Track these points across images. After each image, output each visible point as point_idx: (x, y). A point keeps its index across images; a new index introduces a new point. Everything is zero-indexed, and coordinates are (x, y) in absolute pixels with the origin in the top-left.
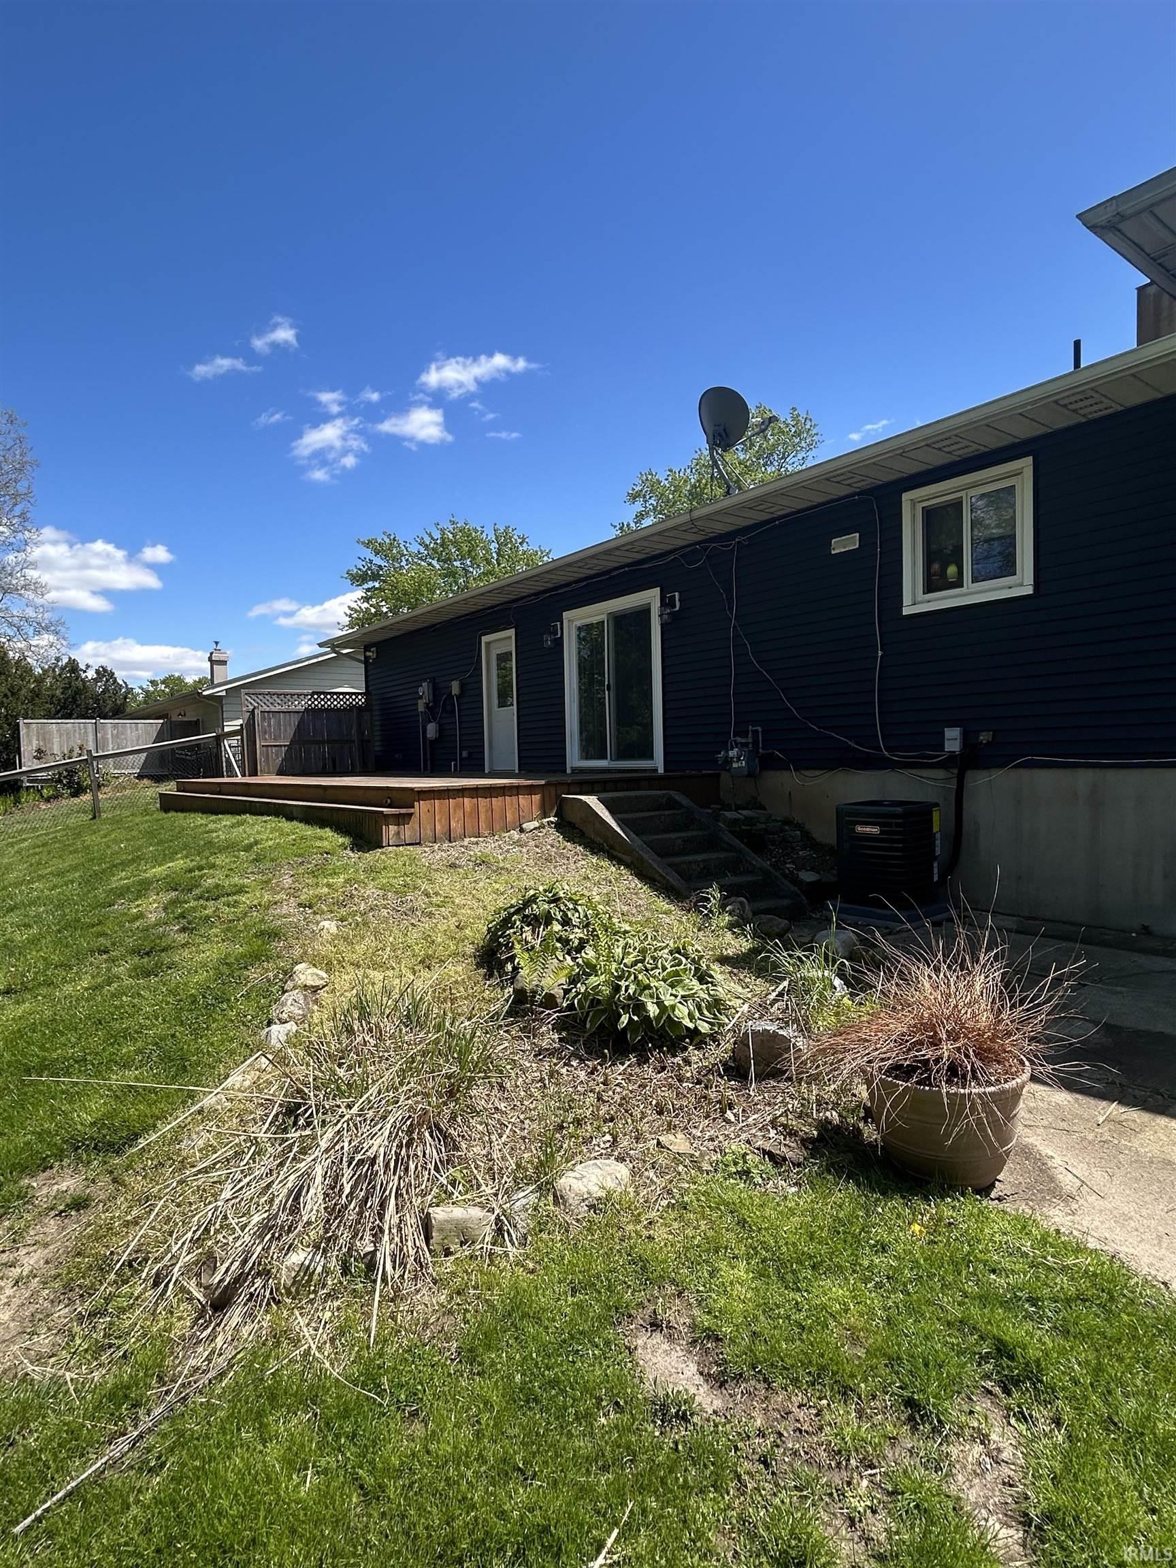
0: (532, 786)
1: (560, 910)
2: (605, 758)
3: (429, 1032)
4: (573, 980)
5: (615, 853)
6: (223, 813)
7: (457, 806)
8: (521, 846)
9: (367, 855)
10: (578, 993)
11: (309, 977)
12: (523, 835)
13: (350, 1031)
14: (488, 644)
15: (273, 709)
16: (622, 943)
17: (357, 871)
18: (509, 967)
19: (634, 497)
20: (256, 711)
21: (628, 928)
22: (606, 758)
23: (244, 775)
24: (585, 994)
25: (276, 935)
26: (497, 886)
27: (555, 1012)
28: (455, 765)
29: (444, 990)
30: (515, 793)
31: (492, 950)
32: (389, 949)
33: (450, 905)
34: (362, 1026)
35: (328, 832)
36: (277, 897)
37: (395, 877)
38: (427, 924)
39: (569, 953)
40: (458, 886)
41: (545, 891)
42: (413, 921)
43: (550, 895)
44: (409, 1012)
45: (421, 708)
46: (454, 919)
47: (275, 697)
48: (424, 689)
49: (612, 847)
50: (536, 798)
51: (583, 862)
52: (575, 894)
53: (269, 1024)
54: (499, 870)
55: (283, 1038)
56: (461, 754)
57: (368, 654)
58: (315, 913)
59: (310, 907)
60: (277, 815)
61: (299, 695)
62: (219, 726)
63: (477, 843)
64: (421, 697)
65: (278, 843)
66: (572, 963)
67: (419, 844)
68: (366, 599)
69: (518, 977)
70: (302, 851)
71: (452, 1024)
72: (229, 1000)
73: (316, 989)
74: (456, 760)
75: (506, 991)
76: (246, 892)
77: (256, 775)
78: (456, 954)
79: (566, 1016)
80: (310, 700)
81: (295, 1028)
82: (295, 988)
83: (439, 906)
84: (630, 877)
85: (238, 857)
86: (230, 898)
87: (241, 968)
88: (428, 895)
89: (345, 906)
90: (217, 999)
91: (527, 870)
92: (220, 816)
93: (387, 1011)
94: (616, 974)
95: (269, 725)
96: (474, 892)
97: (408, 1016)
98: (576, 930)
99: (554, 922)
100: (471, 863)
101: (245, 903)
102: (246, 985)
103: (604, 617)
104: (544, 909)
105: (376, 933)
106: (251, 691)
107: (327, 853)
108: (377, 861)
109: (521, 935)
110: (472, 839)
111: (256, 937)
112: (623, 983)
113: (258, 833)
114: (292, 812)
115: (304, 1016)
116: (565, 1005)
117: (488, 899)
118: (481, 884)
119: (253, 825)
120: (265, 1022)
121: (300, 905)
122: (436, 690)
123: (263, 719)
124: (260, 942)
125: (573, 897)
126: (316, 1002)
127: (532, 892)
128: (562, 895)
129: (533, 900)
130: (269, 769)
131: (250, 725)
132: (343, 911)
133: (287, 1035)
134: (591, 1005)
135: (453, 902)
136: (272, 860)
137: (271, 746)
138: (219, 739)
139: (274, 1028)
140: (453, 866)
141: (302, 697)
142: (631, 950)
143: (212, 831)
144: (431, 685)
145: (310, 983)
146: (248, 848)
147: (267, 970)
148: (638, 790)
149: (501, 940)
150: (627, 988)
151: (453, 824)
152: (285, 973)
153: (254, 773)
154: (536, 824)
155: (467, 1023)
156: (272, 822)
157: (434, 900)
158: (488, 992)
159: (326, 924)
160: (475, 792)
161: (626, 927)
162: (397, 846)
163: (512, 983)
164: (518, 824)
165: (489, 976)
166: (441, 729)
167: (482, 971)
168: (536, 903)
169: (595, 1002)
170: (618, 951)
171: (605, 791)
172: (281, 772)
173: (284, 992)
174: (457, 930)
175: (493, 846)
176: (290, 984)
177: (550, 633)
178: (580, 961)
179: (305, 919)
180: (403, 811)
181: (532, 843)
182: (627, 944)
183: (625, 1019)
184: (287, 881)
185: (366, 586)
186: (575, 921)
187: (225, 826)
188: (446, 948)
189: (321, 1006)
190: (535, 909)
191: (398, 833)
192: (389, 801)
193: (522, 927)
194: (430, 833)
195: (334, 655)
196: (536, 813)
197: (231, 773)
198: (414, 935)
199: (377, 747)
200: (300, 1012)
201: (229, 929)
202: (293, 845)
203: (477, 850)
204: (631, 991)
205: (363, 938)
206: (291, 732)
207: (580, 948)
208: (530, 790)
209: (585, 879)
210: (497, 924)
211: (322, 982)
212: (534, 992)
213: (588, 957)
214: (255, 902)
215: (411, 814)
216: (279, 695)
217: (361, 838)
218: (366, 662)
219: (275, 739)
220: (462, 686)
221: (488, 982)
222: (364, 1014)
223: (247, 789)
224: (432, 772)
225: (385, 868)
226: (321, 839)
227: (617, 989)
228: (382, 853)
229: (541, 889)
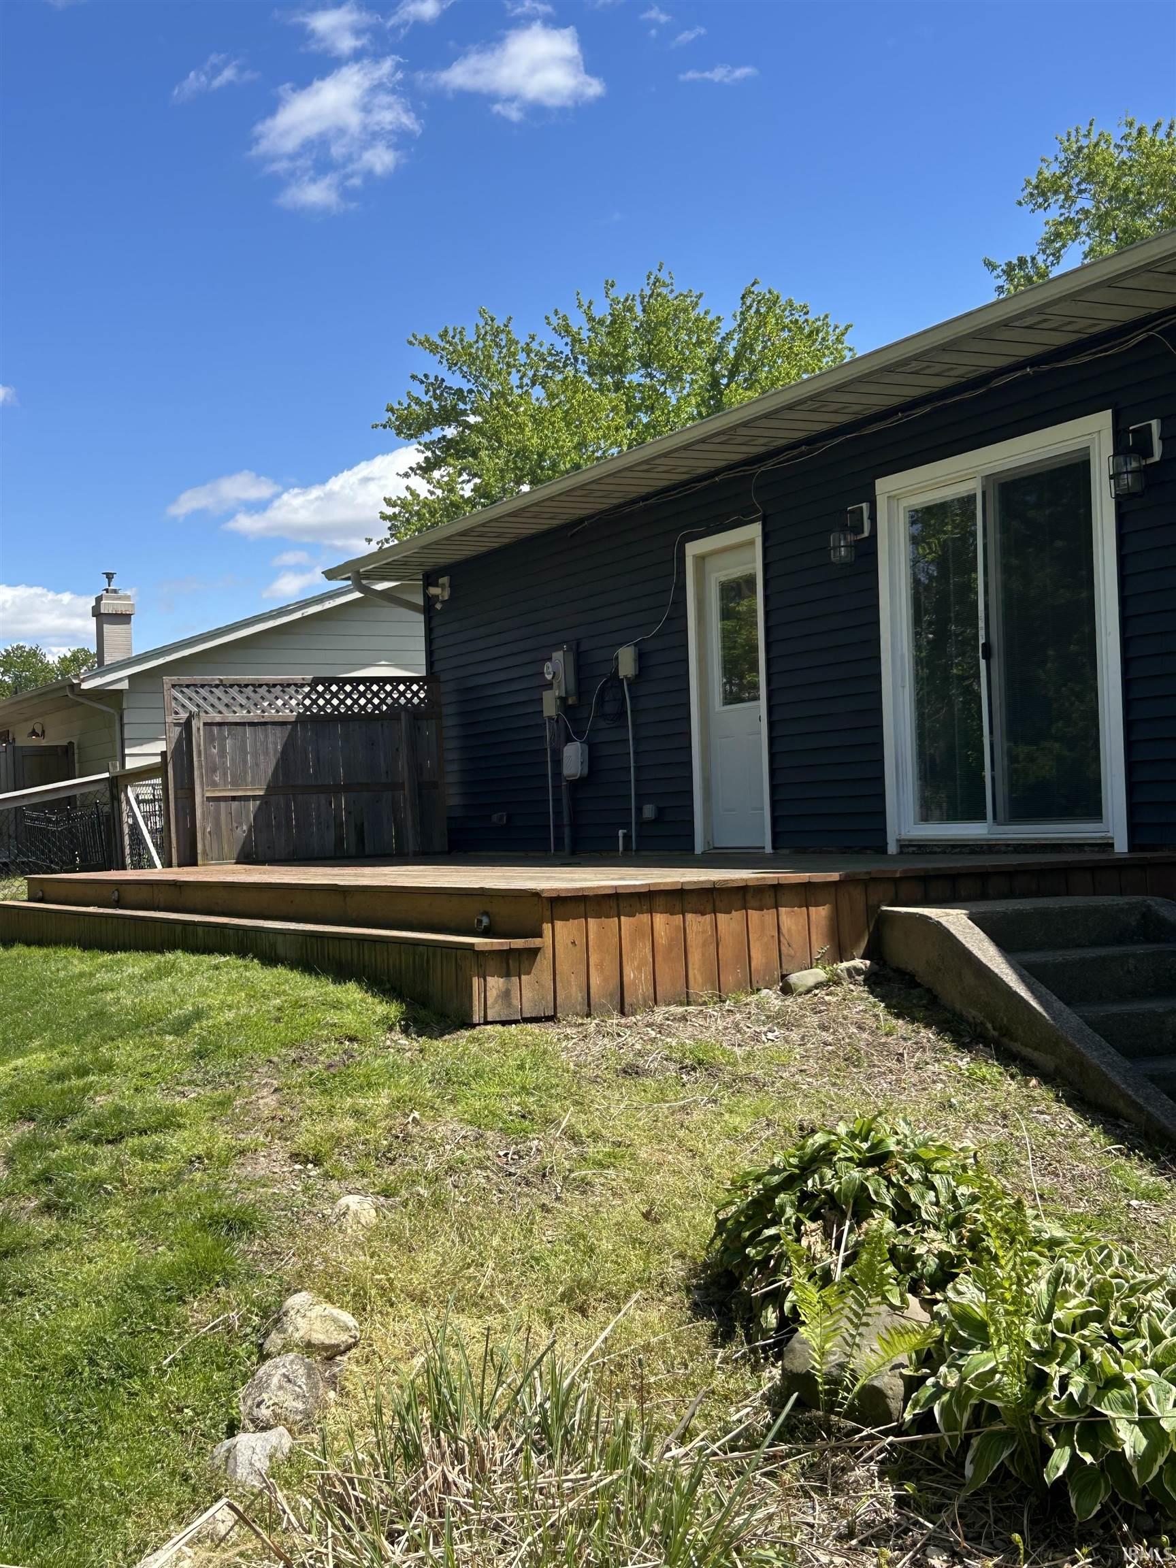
0: (808, 886)
1: (891, 1184)
2: (981, 817)
3: (591, 1468)
4: (929, 1359)
5: (1016, 1047)
6: (125, 948)
7: (637, 932)
8: (787, 1026)
9: (438, 1043)
10: (940, 1390)
11: (318, 1325)
12: (790, 1001)
13: (412, 1456)
14: (701, 559)
15: (231, 717)
16: (1046, 1270)
17: (416, 1080)
18: (771, 1317)
19: (1043, 192)
20: (194, 723)
21: (1059, 1233)
22: (985, 818)
23: (168, 864)
24: (960, 1393)
25: (244, 1224)
26: (736, 1120)
27: (886, 1433)
28: (627, 837)
29: (620, 1367)
30: (771, 901)
31: (728, 1273)
32: (491, 1264)
33: (627, 1163)
34: (439, 1446)
35: (352, 992)
36: (247, 1139)
37: (501, 1096)
38: (575, 1206)
39: (914, 1289)
40: (644, 1119)
41: (852, 1136)
42: (545, 1199)
43: (865, 1146)
44: (544, 1418)
45: (550, 707)
46: (638, 1198)
47: (234, 692)
48: (557, 666)
49: (1005, 1032)
50: (820, 913)
51: (936, 1068)
52: (925, 1145)
53: (232, 1429)
54: (737, 1083)
55: (263, 1465)
56: (639, 810)
57: (434, 591)
58: (327, 1176)
59: (317, 1162)
60: (242, 952)
61: (285, 686)
62: (113, 757)
63: (684, 1018)
64: (549, 686)
65: (246, 1017)
66: (925, 1317)
67: (551, 1018)
68: (425, 469)
69: (794, 1343)
70: (297, 1034)
71: (647, 1449)
72: (145, 1372)
73: (331, 1353)
74: (626, 825)
75: (766, 1374)
76: (179, 1126)
77: (194, 863)
78: (643, 1281)
79: (913, 1444)
80: (307, 696)
81: (287, 1442)
82: (286, 1348)
83: (601, 1165)
84: (1055, 1107)
85: (159, 1047)
86: (146, 1140)
87: (169, 1300)
88: (575, 1138)
89: (392, 1161)
90: (119, 1368)
91: (804, 1082)
92: (120, 955)
93: (496, 1413)
94: (1035, 1346)
95: (222, 753)
96: (682, 1133)
97: (543, 1428)
98: (931, 1234)
99: (877, 1214)
100: (672, 1066)
101: (176, 1151)
102: (180, 1338)
103: (973, 486)
104: (851, 1180)
105: (463, 1227)
106: (185, 679)
107: (352, 1039)
108: (461, 1059)
109: (798, 1240)
110: (673, 1009)
111: (203, 1228)
112: (1054, 1370)
113: (203, 993)
114: (273, 946)
115: (307, 1414)
116: (908, 1416)
117: (714, 1152)
118: (697, 1116)
119: (191, 974)
120: (223, 1426)
121: (295, 1157)
122: (582, 667)
123: (210, 739)
124: (210, 1241)
125: (922, 1152)
126: (332, 1382)
127: (819, 1139)
128: (893, 1148)
129: (824, 1156)
130: (221, 849)
131: (182, 755)
132: (388, 1174)
133: (271, 1457)
134: (975, 1421)
135: (633, 1157)
136: (234, 1055)
137: (225, 799)
138: (117, 785)
139: (242, 1439)
140: (631, 1071)
141: (292, 690)
142: (1071, 1289)
143: (104, 989)
144: (571, 657)
145: (319, 1337)
146: (181, 1027)
147: (226, 1306)
148: (1068, 893)
149: (750, 1251)
150: (1064, 1382)
151: (629, 974)
152: (265, 1314)
153: (190, 860)
154: (819, 974)
155: (676, 1452)
156: (231, 968)
157: (591, 1150)
158: (720, 1376)
159: (352, 1201)
160: (678, 899)
161: (1054, 1230)
162: (503, 1023)
163: (779, 1356)
164: (777, 974)
165: (723, 1336)
166: (593, 758)
167: (707, 1325)
168: (831, 1165)
169: (984, 1414)
170: (1040, 1288)
171: (983, 896)
172: (247, 857)
173: (264, 1357)
174: (645, 1224)
175: (721, 1024)
176: (275, 1341)
177: (844, 529)
178: (942, 1309)
179: (306, 1189)
180: (518, 943)
181: (814, 1020)
182: (1059, 1272)
183: (1060, 1461)
184: (268, 1102)
185: (427, 437)
186: (927, 1211)
187: (131, 977)
188: (622, 1265)
189: (344, 1392)
190: (828, 1180)
191: (506, 995)
192: (485, 921)
193: (799, 1223)
194: (578, 995)
195: (357, 595)
196: (821, 946)
197: (142, 861)
198: (547, 1234)
199: (452, 797)
200: (301, 1406)
201: (143, 1211)
202: (278, 1020)
203: (684, 1037)
204: (1074, 1390)
205: (432, 1236)
206: (268, 766)
207: (945, 1274)
208: (806, 894)
209: (942, 1107)
210: (740, 1212)
211: (343, 1338)
212: (834, 1382)
213: (964, 1301)
214: (200, 1149)
215: (534, 952)
216: (242, 686)
217: (424, 1005)
218: (428, 609)
219: (235, 784)
220: (641, 657)
221: (721, 1353)
222: (445, 1419)
223: (176, 897)
224: (573, 852)
225: (478, 1074)
226: (337, 1006)
227: (1039, 1382)
228: (475, 1040)
229: (842, 1129)
